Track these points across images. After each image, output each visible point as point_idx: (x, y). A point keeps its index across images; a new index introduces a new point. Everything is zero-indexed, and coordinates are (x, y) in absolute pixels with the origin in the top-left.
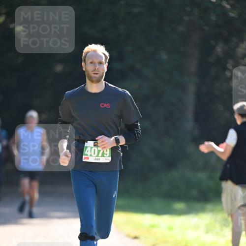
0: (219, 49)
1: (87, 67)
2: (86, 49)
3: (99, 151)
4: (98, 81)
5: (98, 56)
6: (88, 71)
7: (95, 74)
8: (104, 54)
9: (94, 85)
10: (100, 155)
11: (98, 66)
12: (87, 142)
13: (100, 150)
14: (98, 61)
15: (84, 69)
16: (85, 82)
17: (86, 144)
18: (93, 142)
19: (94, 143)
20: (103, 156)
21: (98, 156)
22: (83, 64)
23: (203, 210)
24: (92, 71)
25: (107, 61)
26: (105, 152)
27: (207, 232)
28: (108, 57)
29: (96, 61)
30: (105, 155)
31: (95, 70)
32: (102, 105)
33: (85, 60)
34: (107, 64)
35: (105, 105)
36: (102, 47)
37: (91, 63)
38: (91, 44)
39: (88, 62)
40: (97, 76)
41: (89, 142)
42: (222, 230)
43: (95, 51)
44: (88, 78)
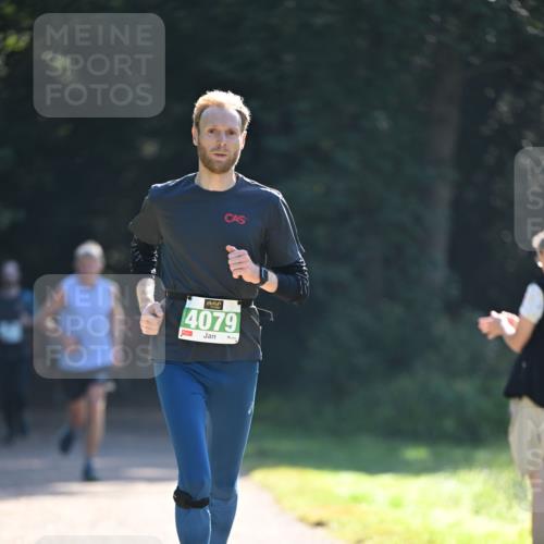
0: (504, 107)
1: (204, 140)
2: (201, 101)
3: (215, 319)
4: (225, 170)
5: (227, 116)
6: (203, 149)
7: (218, 155)
8: (240, 112)
9: (216, 177)
10: (217, 327)
11: (225, 140)
12: (190, 299)
13: (218, 318)
14: (226, 128)
15: (195, 143)
16: (196, 169)
17: (189, 304)
18: (202, 300)
19: (206, 301)
20: (222, 329)
21: (211, 329)
22: (194, 130)
23: (468, 463)
24: (213, 150)
25: (246, 127)
26: (228, 323)
27: (477, 512)
28: (248, 118)
29: (222, 128)
30: (227, 329)
31: (219, 148)
32: (230, 218)
33: (197, 125)
34: (245, 132)
35: (236, 219)
37: (211, 131)
38: (211, 90)
39: (205, 129)
40: (223, 159)
41: (194, 298)
42: (510, 507)
43: (220, 106)
44: (203, 162)
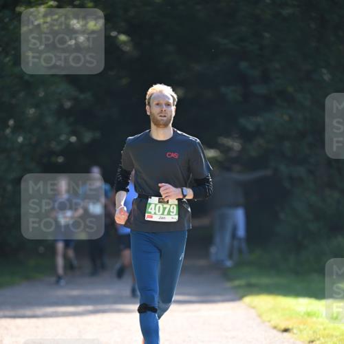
1: (152, 110)
2: (151, 91)
3: (164, 209)
4: (166, 125)
5: (165, 96)
6: (153, 115)
7: (161, 116)
9: (161, 130)
10: (166, 213)
11: (165, 108)
12: (150, 198)
13: (166, 208)
14: (165, 102)
15: (148, 113)
16: (150, 128)
17: (150, 201)
18: (157, 198)
19: (159, 199)
20: (169, 214)
21: (163, 214)
22: (147, 107)
24: (158, 114)
25: (175, 103)
26: (172, 210)
29: (162, 102)
30: (171, 213)
31: (161, 112)
32: (169, 155)
33: (149, 103)
35: (173, 155)
36: (169, 88)
37: (158, 104)
38: (155, 84)
39: (153, 103)
40: (165, 118)
41: (153, 197)
43: (161, 92)
44: (153, 122)
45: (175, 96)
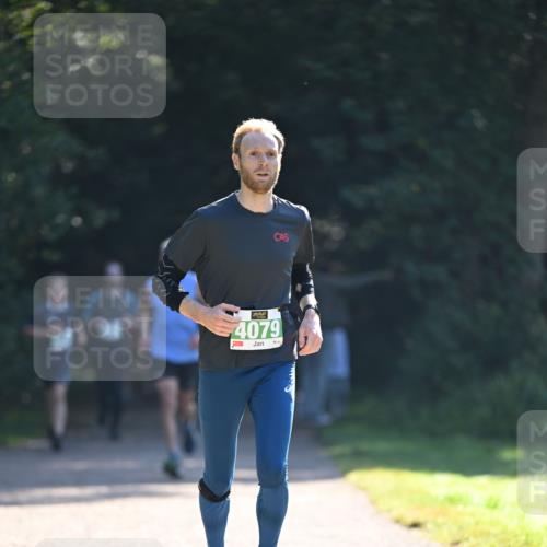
1: (245, 163)
3: (262, 328)
5: (266, 140)
6: (247, 171)
7: (260, 175)
8: (277, 138)
9: (260, 198)
10: (264, 335)
11: (266, 161)
12: (237, 312)
13: (264, 326)
14: (266, 150)
15: (237, 167)
18: (249, 312)
19: (252, 313)
20: (268, 336)
21: (259, 337)
22: (234, 155)
24: (255, 171)
26: (273, 329)
28: (283, 143)
29: (262, 150)
30: (273, 335)
31: (261, 168)
33: (237, 151)
37: (253, 154)
39: (246, 152)
40: (266, 179)
41: (241, 311)
43: (258, 131)
44: (247, 183)
45: (281, 138)
